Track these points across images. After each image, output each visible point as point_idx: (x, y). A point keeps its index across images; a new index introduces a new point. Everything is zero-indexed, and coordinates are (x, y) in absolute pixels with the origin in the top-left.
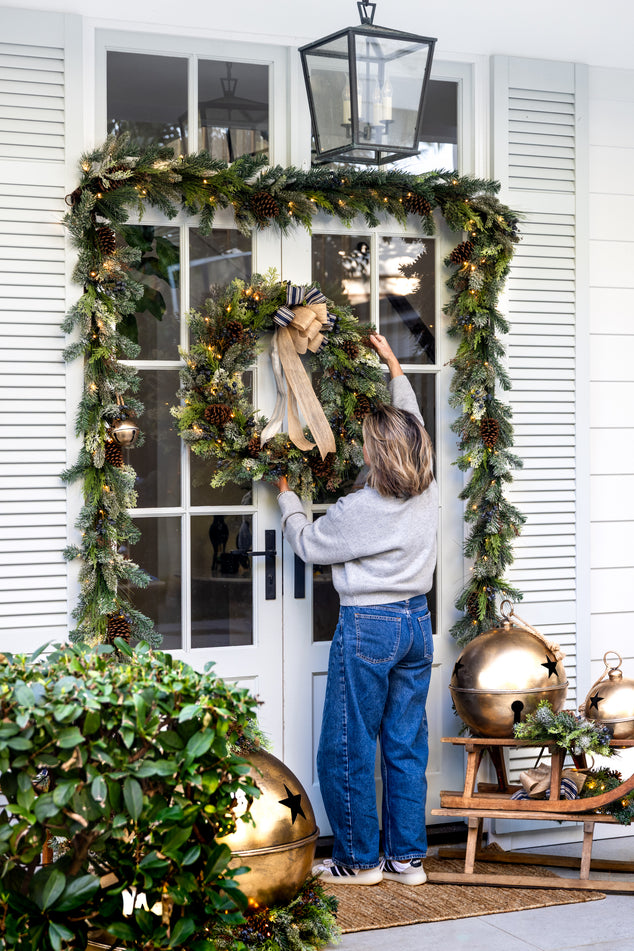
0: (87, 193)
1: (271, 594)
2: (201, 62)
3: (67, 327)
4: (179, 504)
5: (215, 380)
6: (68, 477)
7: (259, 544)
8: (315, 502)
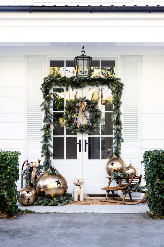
0: (44, 84)
1: (80, 151)
2: (66, 61)
3: (41, 106)
4: (64, 135)
5: (69, 116)
6: (41, 130)
7: (78, 142)
8: (89, 135)
